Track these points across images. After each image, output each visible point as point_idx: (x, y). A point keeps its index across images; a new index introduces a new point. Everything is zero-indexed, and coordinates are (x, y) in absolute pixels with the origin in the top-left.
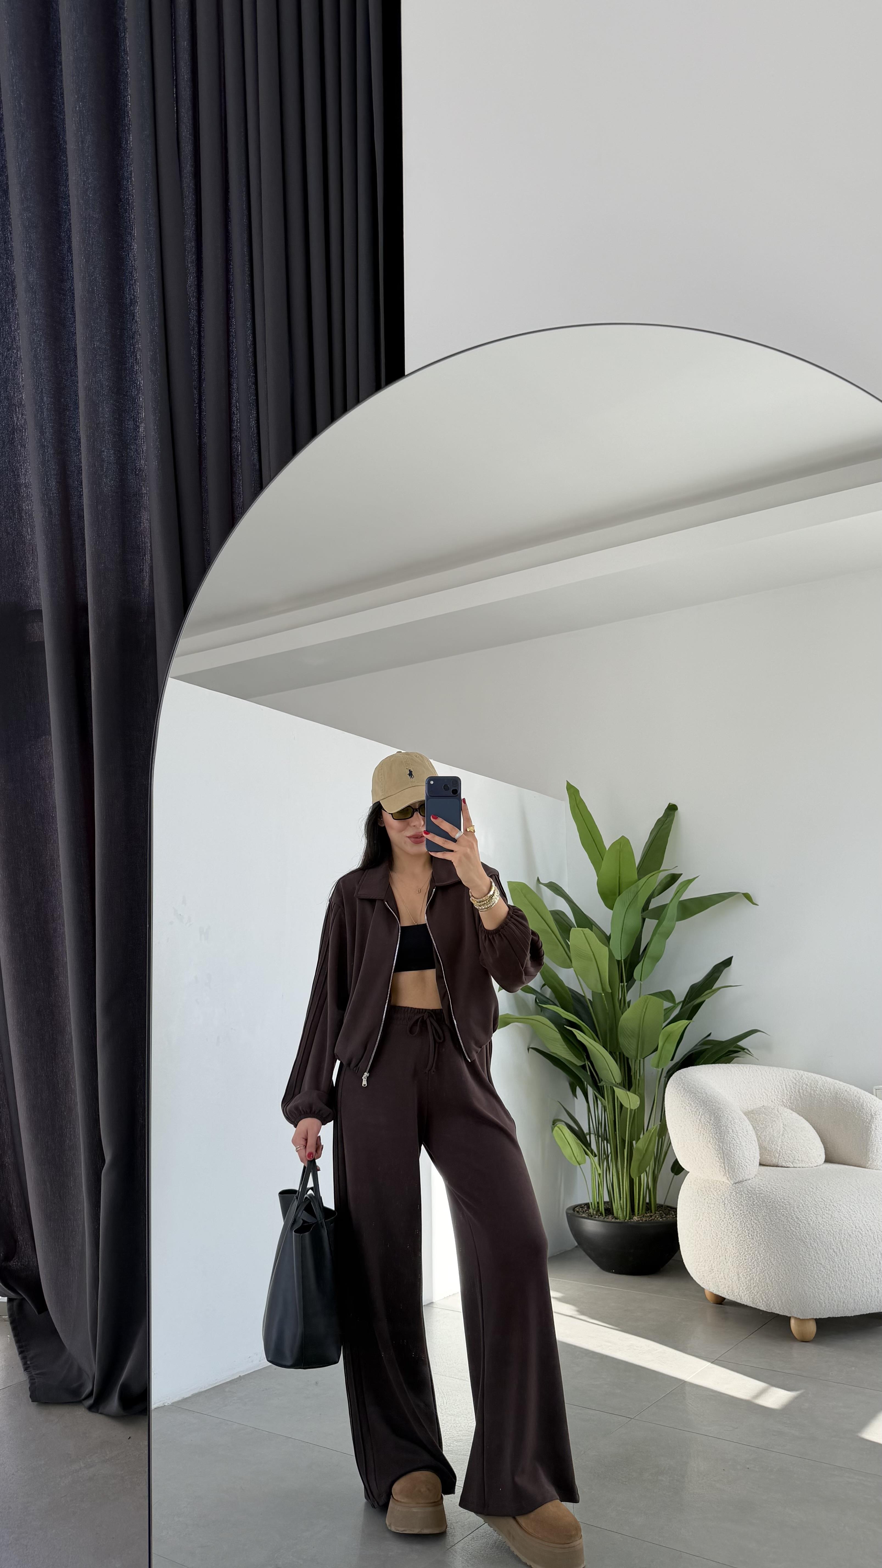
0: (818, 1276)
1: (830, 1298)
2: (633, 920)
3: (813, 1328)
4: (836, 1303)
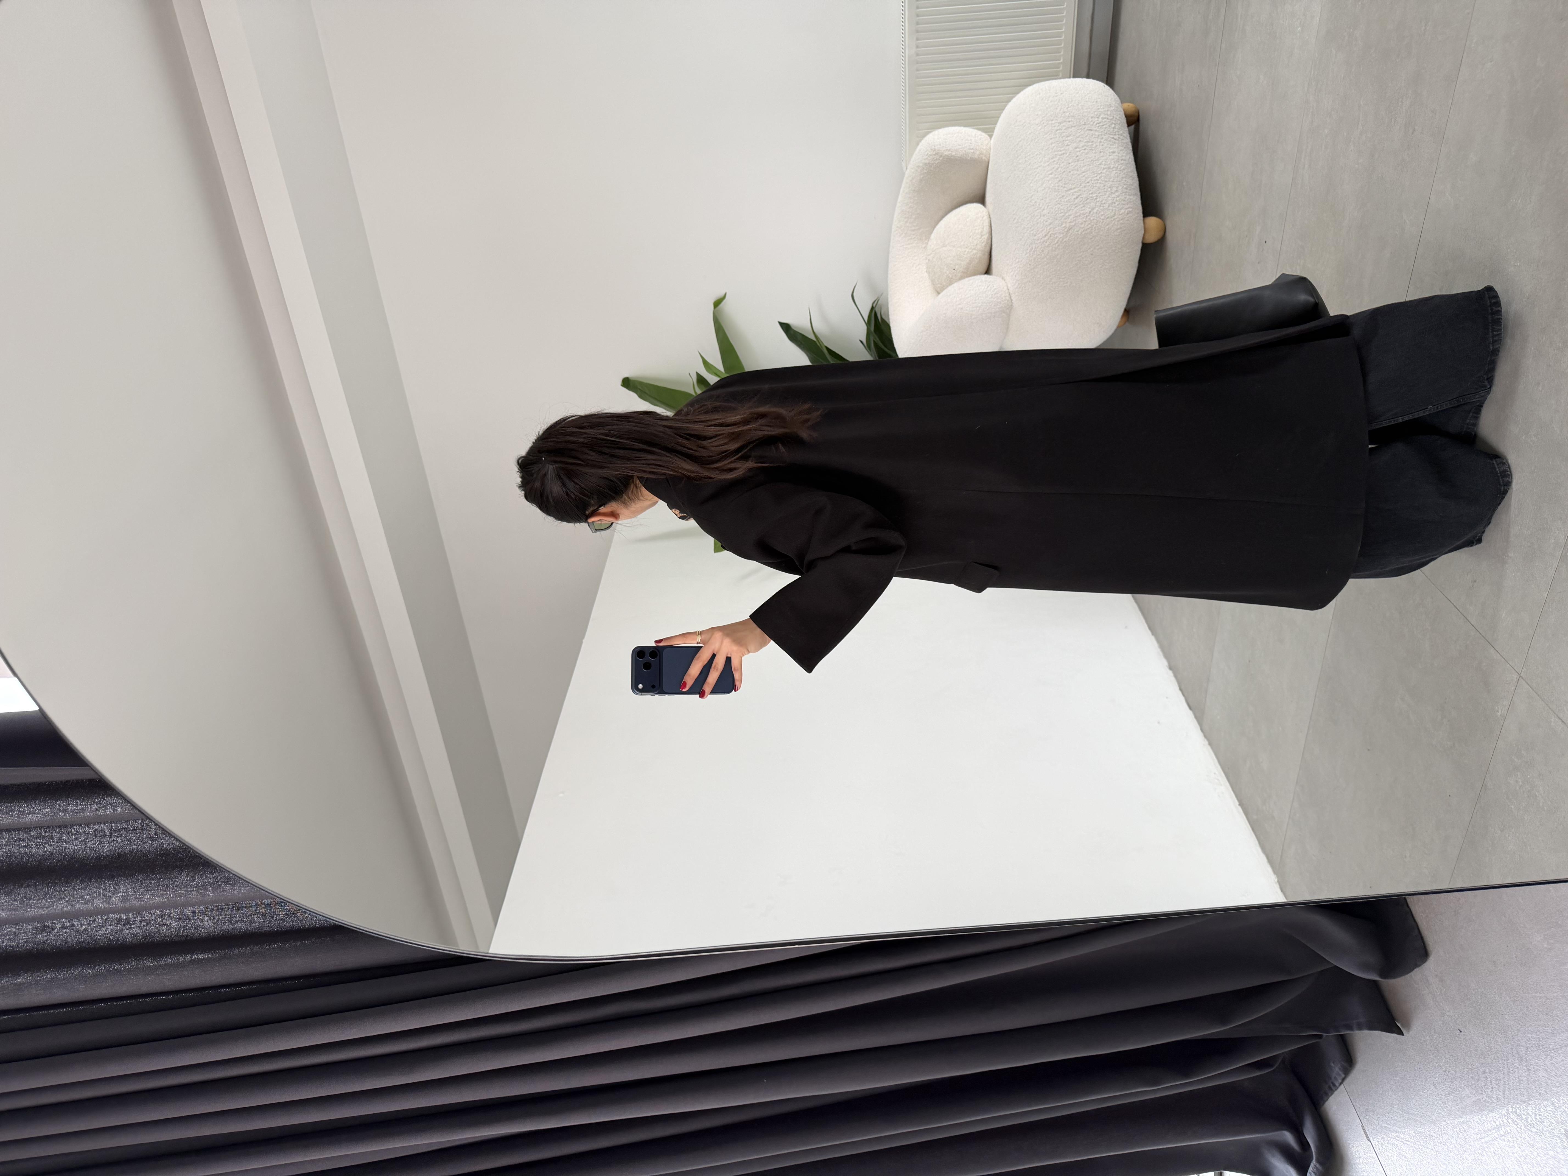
0: (1102, 215)
1: (1123, 202)
3: (1153, 221)
4: (1128, 197)
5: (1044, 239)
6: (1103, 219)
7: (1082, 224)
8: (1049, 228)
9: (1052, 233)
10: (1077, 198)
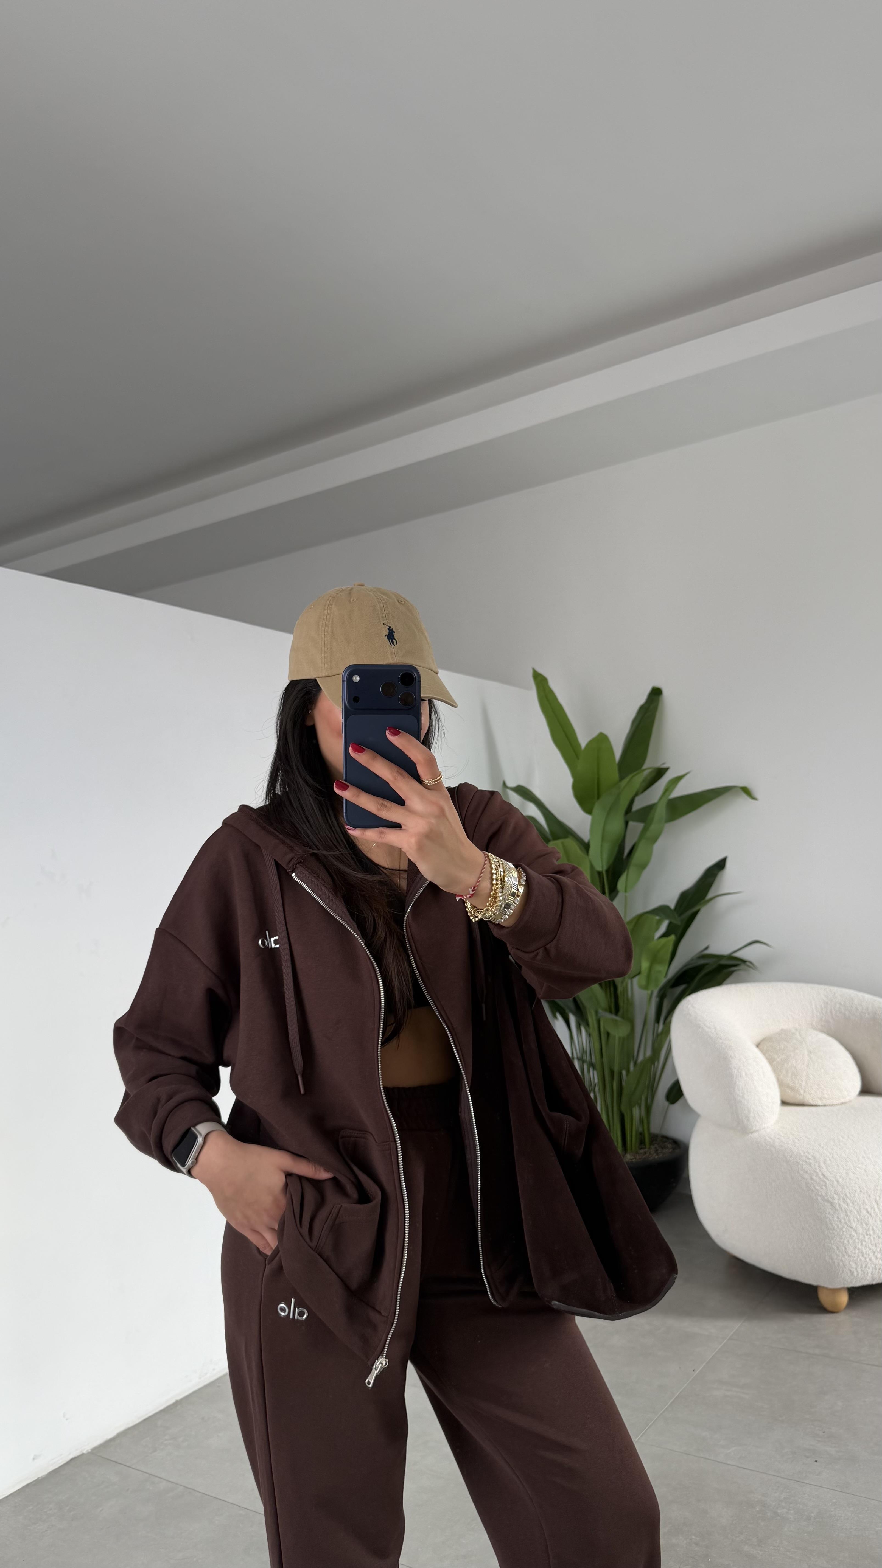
0: (848, 1241)
1: (864, 1266)
2: (616, 825)
3: (844, 1298)
4: (870, 1271)
5: (820, 1173)
6: (843, 1242)
7: (838, 1218)
8: (833, 1179)
9: (826, 1183)
10: (868, 1212)
